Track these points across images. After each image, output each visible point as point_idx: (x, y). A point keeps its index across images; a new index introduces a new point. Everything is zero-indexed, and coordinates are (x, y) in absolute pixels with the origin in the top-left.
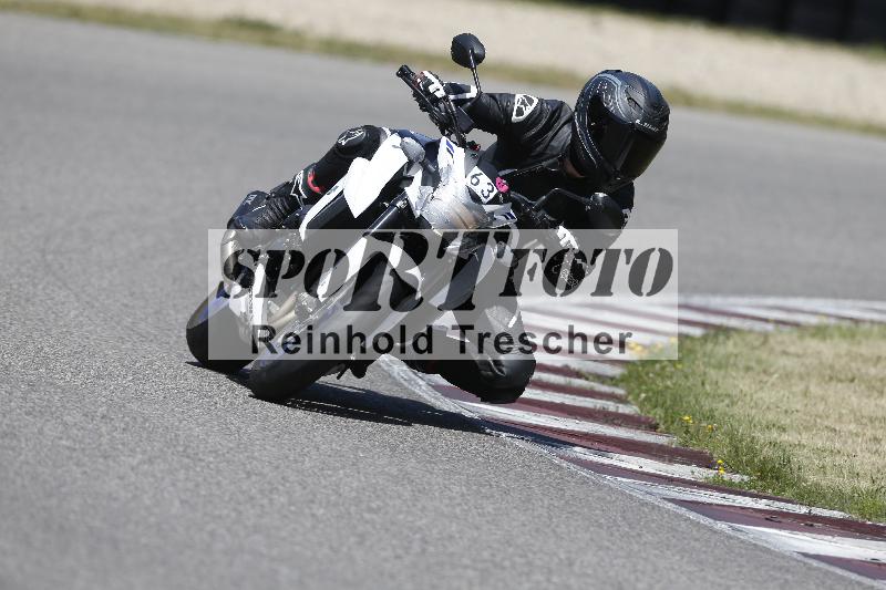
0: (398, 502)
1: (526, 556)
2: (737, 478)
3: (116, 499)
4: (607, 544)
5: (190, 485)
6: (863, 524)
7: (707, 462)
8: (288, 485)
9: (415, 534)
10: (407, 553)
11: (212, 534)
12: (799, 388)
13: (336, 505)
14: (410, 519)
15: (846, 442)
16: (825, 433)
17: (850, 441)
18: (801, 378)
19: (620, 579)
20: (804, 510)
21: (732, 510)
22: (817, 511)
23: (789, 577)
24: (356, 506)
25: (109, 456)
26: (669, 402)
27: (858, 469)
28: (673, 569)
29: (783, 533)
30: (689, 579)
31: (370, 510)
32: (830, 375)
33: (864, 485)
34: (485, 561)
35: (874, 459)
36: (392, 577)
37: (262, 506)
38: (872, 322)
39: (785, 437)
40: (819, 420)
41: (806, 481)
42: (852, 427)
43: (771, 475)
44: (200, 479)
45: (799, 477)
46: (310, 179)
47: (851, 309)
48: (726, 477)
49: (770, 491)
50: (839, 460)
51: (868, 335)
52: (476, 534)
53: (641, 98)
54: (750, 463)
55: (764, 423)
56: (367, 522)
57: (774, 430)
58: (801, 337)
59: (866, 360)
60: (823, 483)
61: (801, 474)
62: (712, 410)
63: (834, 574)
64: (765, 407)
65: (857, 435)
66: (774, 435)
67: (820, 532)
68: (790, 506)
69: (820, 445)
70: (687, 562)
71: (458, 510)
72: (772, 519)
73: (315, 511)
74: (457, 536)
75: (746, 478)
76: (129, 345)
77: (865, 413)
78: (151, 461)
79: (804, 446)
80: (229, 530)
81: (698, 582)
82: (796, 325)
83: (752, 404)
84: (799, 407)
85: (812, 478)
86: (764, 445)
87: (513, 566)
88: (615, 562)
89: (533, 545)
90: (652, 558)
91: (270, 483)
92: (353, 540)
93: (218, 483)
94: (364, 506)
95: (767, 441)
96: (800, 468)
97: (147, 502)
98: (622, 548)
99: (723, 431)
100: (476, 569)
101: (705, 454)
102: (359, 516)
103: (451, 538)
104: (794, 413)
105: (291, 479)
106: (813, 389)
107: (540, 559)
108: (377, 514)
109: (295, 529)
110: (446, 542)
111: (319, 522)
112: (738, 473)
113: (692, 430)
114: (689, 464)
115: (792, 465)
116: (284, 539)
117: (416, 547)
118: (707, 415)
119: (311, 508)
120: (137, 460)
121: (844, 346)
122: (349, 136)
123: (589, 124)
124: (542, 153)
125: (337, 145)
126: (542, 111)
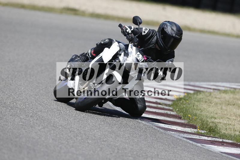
0: (111, 139)
1: (146, 153)
2: (203, 132)
3: (34, 139)
4: (168, 150)
5: (55, 134)
6: (237, 144)
7: (195, 127)
9: (116, 147)
10: (114, 153)
11: (61, 148)
12: (220, 107)
13: (94, 140)
14: (114, 143)
16: (227, 119)
17: (233, 121)
18: (220, 104)
20: (221, 140)
21: (202, 140)
22: (224, 140)
23: (217, 158)
24: (100, 140)
25: (33, 127)
26: (184, 112)
27: (236, 129)
28: (186, 156)
29: (215, 146)
31: (103, 141)
32: (228, 104)
33: (237, 133)
34: (135, 155)
37: (74, 140)
39: (216, 121)
40: (225, 116)
42: (234, 118)
43: (212, 131)
44: (57, 133)
45: (220, 131)
46: (92, 52)
47: (234, 85)
48: (200, 131)
49: (212, 135)
50: (231, 126)
51: (238, 93)
52: (132, 147)
53: (175, 29)
54: (206, 128)
55: (210, 116)
56: (103, 144)
57: (213, 118)
58: (220, 93)
59: (238, 99)
60: (226, 133)
62: (196, 113)
63: (229, 157)
64: (210, 112)
65: (235, 120)
66: (213, 120)
67: (225, 146)
68: (217, 139)
69: (225, 123)
70: (190, 155)
71: (127, 141)
72: (213, 143)
73: (88, 141)
75: (205, 131)
76: (38, 97)
77: (238, 114)
78: (44, 128)
79: (221, 123)
80: (65, 146)
82: (219, 90)
83: (207, 111)
84: (220, 112)
85: (223, 131)
86: (210, 122)
87: (142, 156)
88: (170, 155)
89: (148, 150)
90: (180, 153)
91: (76, 134)
92: (99, 149)
93: (62, 134)
94: (102, 140)
95: (211, 121)
96: (220, 129)
97: (43, 139)
98: (172, 151)
99: (199, 119)
100: (132, 157)
101: (194, 125)
102: (100, 143)
103: (125, 148)
104: (218, 114)
105: (82, 133)
106: (223, 107)
107: (150, 154)
108: (105, 142)
109: (83, 146)
110: (124, 150)
111: (90, 144)
112: (203, 130)
113: (191, 119)
114: (190, 128)
115: (218, 128)
116: (80, 149)
117: (116, 151)
118: (195, 115)
119: (87, 141)
120: (40, 128)
121: (232, 96)
122: (104, 41)
123: (161, 36)
124: (150, 43)
125: (101, 43)
126: (150, 32)
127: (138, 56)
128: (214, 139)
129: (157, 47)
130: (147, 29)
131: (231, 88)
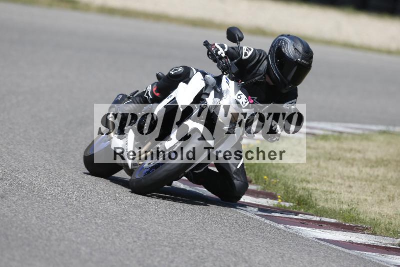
0: (134, 217)
1: (193, 241)
2: (287, 205)
3: (7, 217)
4: (229, 235)
5: (40, 210)
6: (345, 225)
7: (273, 197)
8: (84, 209)
9: (142, 231)
10: (139, 240)
11: (50, 232)
12: (315, 163)
13: (106, 218)
14: (140, 224)
15: (336, 188)
16: (328, 184)
17: (338, 187)
18: (316, 158)
19: (235, 251)
20: (318, 219)
21: (285, 219)
22: (324, 219)
23: (312, 249)
24: (115, 218)
25: (4, 197)
26: (256, 171)
27: (343, 200)
28: (259, 246)
29: (309, 229)
30: (266, 250)
31: (122, 220)
32: (330, 158)
33: (345, 207)
34: (174, 243)
35: (349, 195)
36: (132, 251)
37: (73, 219)
38: (348, 133)
39: (310, 186)
40: (324, 178)
41: (319, 206)
42: (340, 181)
43: (304, 203)
44: (45, 207)
45: (316, 204)
47: (338, 127)
48: (283, 204)
49: (303, 210)
50: (334, 196)
51: (346, 139)
52: (170, 231)
53: (300, 48)
54: (293, 198)
55: (300, 179)
56: (121, 226)
57: (304, 182)
58: (316, 140)
59: (345, 150)
60: (326, 206)
61: (317, 202)
62: (276, 174)
63: (331, 248)
64: (300, 172)
65: (342, 184)
66: (304, 185)
67: (325, 228)
68: (311, 217)
69: (325, 189)
70: (265, 243)
71: (162, 220)
72: (304, 223)
73: (97, 221)
74: (161, 232)
75: (292, 204)
76: (12, 146)
77: (345, 174)
78: (22, 199)
79: (318, 190)
80: (58, 230)
81: (270, 252)
82: (314, 135)
83: (294, 171)
84: (315, 172)
85: (321, 204)
86: (299, 189)
87: (187, 245)
88: (233, 243)
89: (196, 236)
90: (249, 241)
91: (76, 209)
92: (114, 234)
93: (53, 209)
94: (119, 218)
95: (301, 187)
96: (316, 200)
97: (21, 218)
98: (236, 237)
99: (281, 183)
100: (170, 247)
101: (273, 194)
102: (117, 223)
103: (159, 233)
104: (313, 175)
105: (86, 207)
106: (322, 164)
107: (199, 242)
108: (125, 222)
109: (88, 229)
110: (156, 235)
111: (99, 226)
112: (288, 202)
113: (267, 183)
114: (266, 198)
115: (312, 198)
116: (83, 234)
117: (143, 237)
118: (274, 176)
119: (95, 220)
120: (16, 199)
121: (335, 144)
122: (175, 70)
123: (276, 61)
124: (256, 73)
125: (169, 74)
126: (256, 54)
127: (239, 97)
128: (306, 217)
129: (268, 80)
130: (250, 50)
131: (334, 131)
